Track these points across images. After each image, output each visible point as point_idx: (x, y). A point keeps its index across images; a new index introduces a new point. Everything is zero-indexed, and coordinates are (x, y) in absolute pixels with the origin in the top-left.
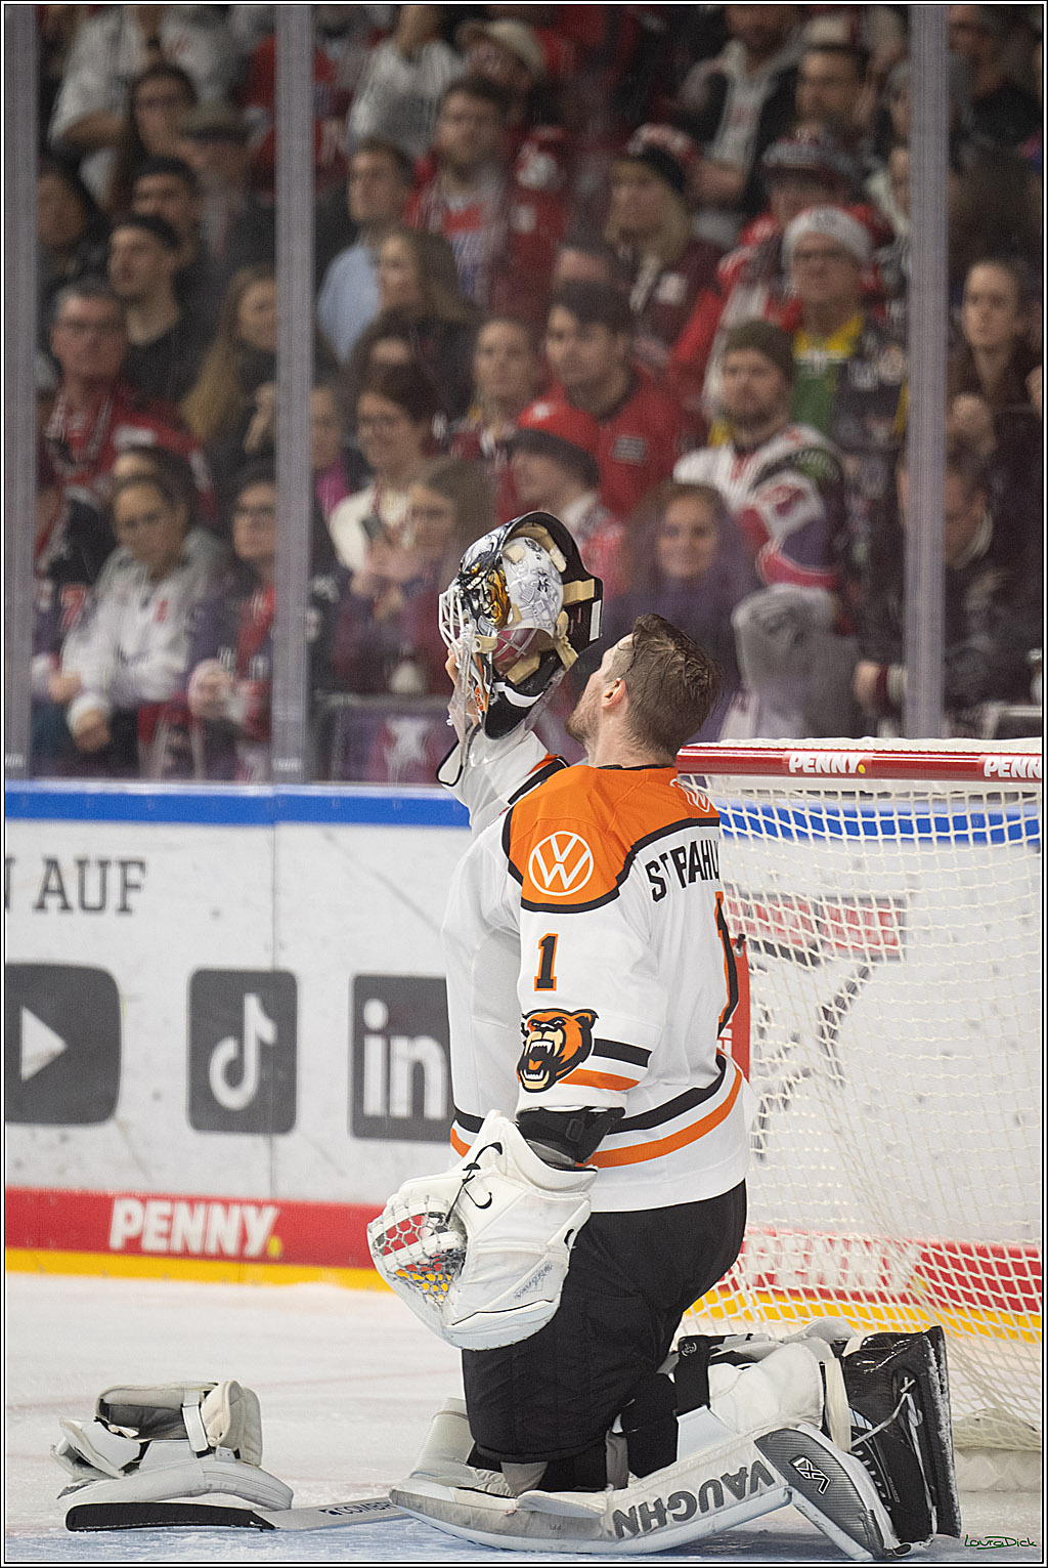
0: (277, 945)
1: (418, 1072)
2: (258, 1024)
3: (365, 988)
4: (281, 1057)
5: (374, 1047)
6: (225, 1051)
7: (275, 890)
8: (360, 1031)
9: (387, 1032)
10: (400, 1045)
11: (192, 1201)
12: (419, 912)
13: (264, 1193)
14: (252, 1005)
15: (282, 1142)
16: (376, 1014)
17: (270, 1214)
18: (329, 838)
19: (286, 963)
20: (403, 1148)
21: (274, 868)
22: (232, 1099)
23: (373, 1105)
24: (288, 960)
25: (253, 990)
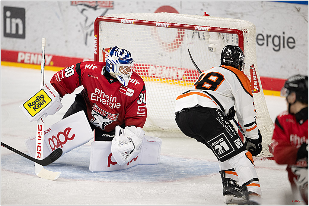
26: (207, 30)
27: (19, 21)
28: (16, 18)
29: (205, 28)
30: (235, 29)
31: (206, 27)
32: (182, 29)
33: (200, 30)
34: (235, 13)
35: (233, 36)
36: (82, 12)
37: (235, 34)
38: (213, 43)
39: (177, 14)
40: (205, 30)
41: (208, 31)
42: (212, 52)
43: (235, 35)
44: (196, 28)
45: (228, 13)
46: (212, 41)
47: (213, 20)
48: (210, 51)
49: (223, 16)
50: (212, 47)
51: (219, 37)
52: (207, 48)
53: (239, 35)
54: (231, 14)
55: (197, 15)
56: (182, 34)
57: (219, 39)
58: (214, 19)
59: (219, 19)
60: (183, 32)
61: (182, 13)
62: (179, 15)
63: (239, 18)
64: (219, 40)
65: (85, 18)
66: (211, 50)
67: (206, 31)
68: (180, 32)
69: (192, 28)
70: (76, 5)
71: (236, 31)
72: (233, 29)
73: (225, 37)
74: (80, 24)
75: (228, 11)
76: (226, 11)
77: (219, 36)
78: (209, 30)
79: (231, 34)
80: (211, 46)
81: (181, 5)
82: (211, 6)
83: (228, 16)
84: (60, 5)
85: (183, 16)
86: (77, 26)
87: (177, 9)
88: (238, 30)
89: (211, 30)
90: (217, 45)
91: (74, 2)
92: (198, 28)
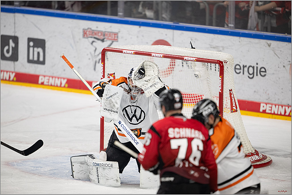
0: (15, 32)
1: (38, 53)
2: (12, 44)
3: (30, 40)
4: (16, 50)
5: (31, 49)
6: (6, 48)
7: (15, 23)
8: (29, 47)
9: (34, 47)
10: (35, 49)
12: (39, 29)
13: (13, 70)
14: (11, 41)
15: (16, 63)
16: (31, 44)
17: (14, 74)
18: (24, 16)
19: (16, 35)
20: (36, 65)
21: (15, 20)
22: (8, 55)
23: (31, 58)
24: (17, 35)
25: (11, 39)
26: (194, 60)
27: (40, 50)
28: (38, 47)
29: (192, 59)
30: (216, 60)
32: (173, 59)
33: (188, 60)
34: (218, 47)
35: (216, 66)
36: (92, 44)
37: (217, 64)
38: (198, 71)
40: (192, 60)
41: (195, 61)
44: (185, 58)
45: (212, 46)
46: (197, 69)
47: (199, 51)
48: (196, 78)
49: (207, 49)
50: (197, 74)
51: (204, 66)
52: (194, 74)
53: (220, 65)
54: (214, 48)
55: (186, 48)
56: (173, 63)
57: (203, 67)
61: (174, 46)
62: (171, 48)
63: (221, 51)
65: (95, 49)
67: (193, 61)
68: (171, 61)
69: (181, 58)
72: (215, 60)
74: (90, 53)
76: (210, 45)
78: (195, 60)
79: (214, 64)
80: (197, 73)
81: (173, 39)
82: (198, 40)
83: (211, 49)
84: (74, 37)
85: (175, 49)
86: (87, 55)
87: (170, 42)
88: (219, 61)
89: (197, 61)
90: (201, 72)
91: (85, 35)
92: (186, 58)
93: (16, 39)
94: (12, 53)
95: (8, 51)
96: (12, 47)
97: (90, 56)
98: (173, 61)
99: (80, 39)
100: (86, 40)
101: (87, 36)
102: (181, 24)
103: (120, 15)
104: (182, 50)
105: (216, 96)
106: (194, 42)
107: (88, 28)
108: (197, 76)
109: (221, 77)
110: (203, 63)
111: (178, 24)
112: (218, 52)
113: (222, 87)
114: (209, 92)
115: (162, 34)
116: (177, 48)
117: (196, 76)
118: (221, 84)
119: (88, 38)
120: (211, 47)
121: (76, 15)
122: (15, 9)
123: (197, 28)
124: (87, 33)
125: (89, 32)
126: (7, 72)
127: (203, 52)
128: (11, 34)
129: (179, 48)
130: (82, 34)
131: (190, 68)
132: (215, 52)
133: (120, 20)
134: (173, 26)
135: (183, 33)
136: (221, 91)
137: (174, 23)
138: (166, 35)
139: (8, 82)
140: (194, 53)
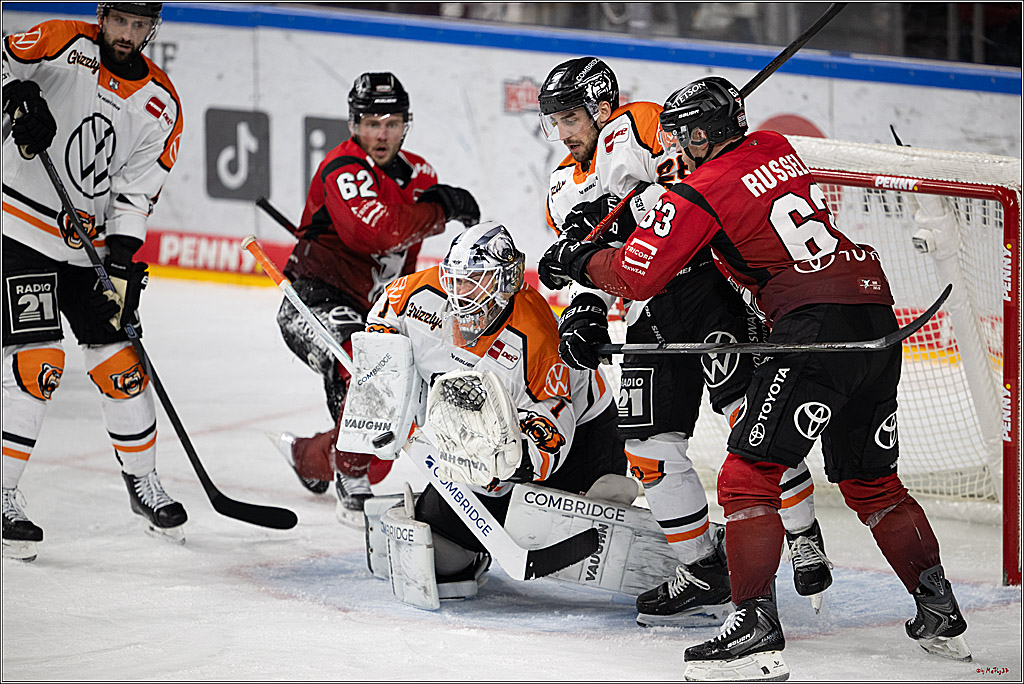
0: (257, 96)
2: (247, 140)
3: (311, 124)
4: (261, 160)
5: (318, 158)
6: (227, 155)
7: (256, 65)
8: (308, 149)
11: (210, 239)
12: (343, 82)
14: (243, 130)
16: (318, 138)
18: (288, 38)
21: (256, 53)
22: (232, 181)
24: (264, 106)
25: (244, 120)
26: (910, 188)
29: (903, 183)
30: (992, 186)
31: (907, 180)
32: (836, 186)
33: (889, 189)
34: (992, 137)
35: (986, 207)
36: (536, 133)
37: (991, 201)
38: (924, 226)
39: (820, 140)
40: (905, 188)
41: (913, 191)
42: (923, 252)
43: (991, 203)
44: (879, 180)
45: (971, 136)
46: (924, 220)
47: (927, 156)
48: (917, 251)
49: (954, 145)
50: (924, 238)
51: (946, 209)
52: (911, 239)
53: (1006, 205)
54: (978, 141)
55: (878, 142)
56: (835, 200)
57: (945, 214)
58: (930, 153)
59: (944, 155)
60: (839, 195)
61: (833, 138)
62: (825, 144)
63: (1003, 153)
64: (946, 216)
65: (545, 151)
66: (921, 246)
67: (908, 190)
68: (829, 193)
69: (866, 183)
70: (519, 112)
71: (996, 191)
72: (987, 186)
73: (962, 208)
74: (533, 168)
75: (971, 132)
76: (963, 130)
77: (943, 207)
78: (916, 189)
79: (981, 201)
80: (921, 234)
81: (831, 113)
82: (919, 114)
83: (969, 145)
84: (471, 112)
85: (841, 147)
86: (522, 174)
87: (820, 123)
88: (1002, 188)
89: (923, 189)
90: (939, 231)
91: (514, 104)
92: (883, 181)
93: (260, 123)
94: (249, 175)
95: (233, 167)
96: (250, 154)
97: (529, 180)
98: (836, 193)
99: (493, 119)
100: (516, 119)
101: (518, 106)
102: (858, 58)
103: (636, 28)
104: (869, 152)
105: (995, 314)
106: (908, 121)
107: (524, 79)
108: (924, 246)
109: (1009, 246)
110: (943, 197)
111: (848, 56)
112: (997, 158)
113: (1014, 282)
114: (965, 303)
115: (791, 93)
116: (849, 143)
117: (920, 245)
118: (1010, 273)
119: (521, 112)
120: (969, 140)
121: (478, 33)
122: (256, 13)
123: (916, 71)
124: (521, 95)
125: (527, 90)
126: (231, 241)
127: (941, 159)
128: (246, 104)
129: (856, 144)
130: (499, 98)
131: (894, 217)
132: (988, 158)
133: (637, 47)
134: (830, 63)
135: (865, 91)
136: (1009, 299)
137: (833, 55)
138: (805, 97)
139: (234, 278)
140: (910, 163)
